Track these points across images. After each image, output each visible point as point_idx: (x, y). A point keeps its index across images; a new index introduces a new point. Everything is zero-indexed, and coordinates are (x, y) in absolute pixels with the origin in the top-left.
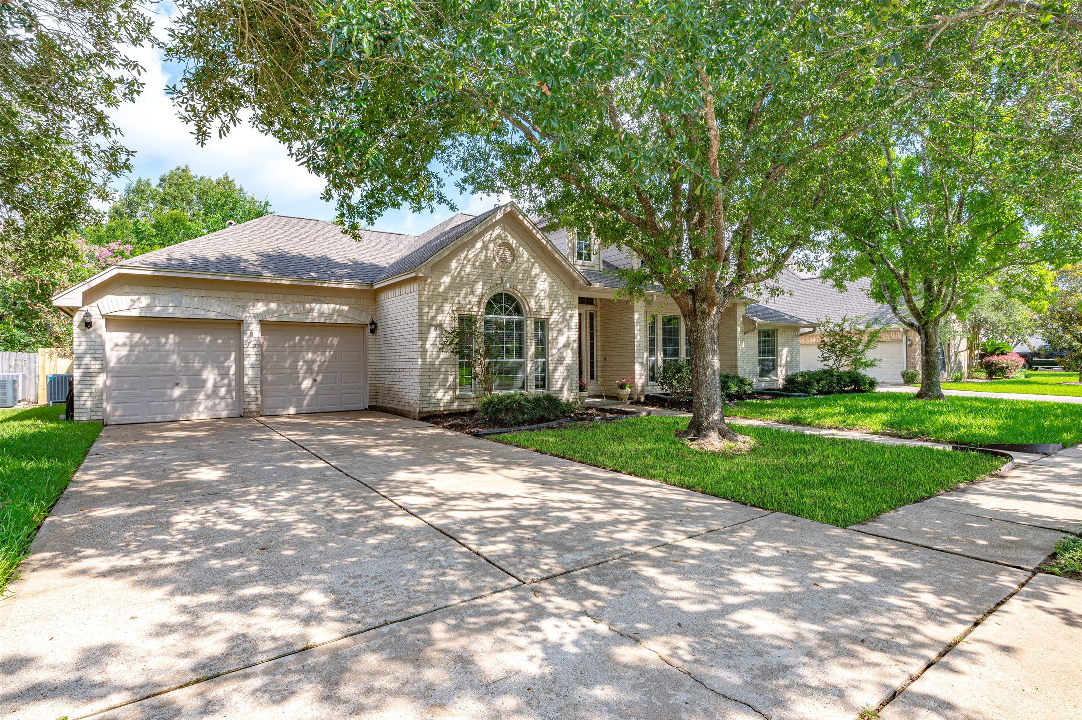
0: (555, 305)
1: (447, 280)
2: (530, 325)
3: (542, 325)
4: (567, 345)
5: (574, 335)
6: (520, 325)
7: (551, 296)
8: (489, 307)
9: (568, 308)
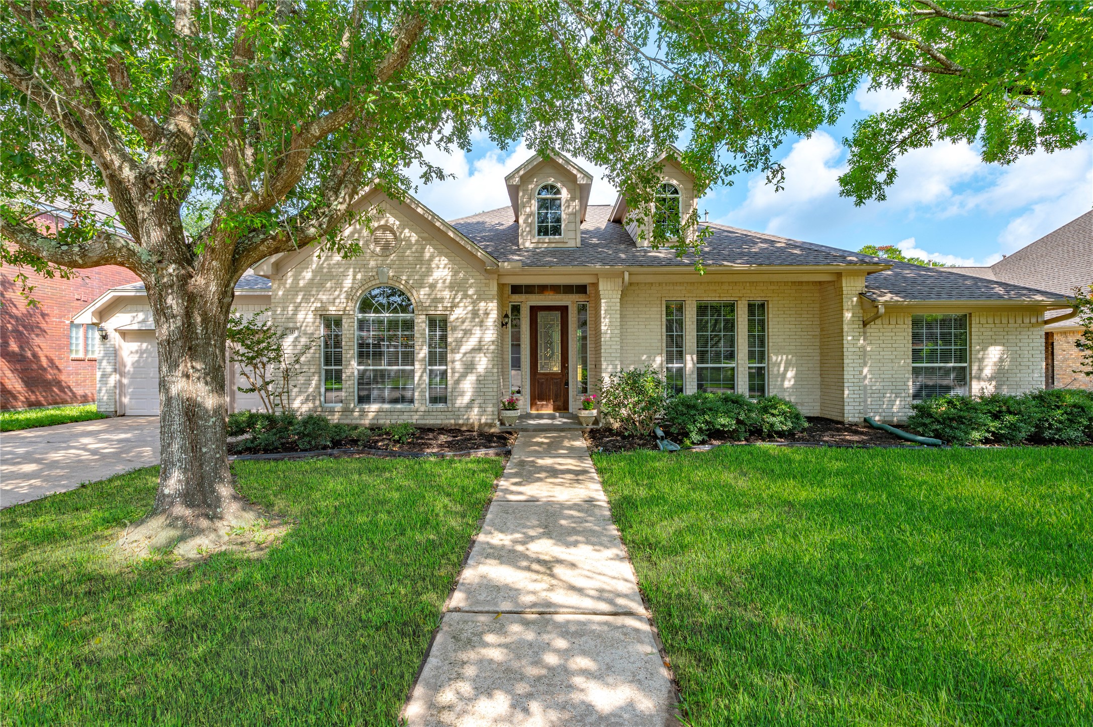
0: (459, 296)
1: (308, 275)
2: (421, 324)
3: (439, 324)
4: (478, 349)
5: (490, 335)
6: (409, 325)
7: (456, 286)
8: (366, 305)
9: (480, 299)
